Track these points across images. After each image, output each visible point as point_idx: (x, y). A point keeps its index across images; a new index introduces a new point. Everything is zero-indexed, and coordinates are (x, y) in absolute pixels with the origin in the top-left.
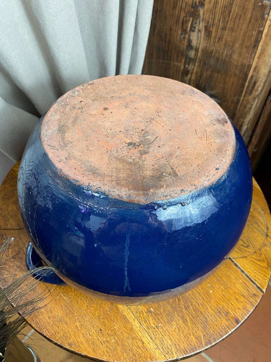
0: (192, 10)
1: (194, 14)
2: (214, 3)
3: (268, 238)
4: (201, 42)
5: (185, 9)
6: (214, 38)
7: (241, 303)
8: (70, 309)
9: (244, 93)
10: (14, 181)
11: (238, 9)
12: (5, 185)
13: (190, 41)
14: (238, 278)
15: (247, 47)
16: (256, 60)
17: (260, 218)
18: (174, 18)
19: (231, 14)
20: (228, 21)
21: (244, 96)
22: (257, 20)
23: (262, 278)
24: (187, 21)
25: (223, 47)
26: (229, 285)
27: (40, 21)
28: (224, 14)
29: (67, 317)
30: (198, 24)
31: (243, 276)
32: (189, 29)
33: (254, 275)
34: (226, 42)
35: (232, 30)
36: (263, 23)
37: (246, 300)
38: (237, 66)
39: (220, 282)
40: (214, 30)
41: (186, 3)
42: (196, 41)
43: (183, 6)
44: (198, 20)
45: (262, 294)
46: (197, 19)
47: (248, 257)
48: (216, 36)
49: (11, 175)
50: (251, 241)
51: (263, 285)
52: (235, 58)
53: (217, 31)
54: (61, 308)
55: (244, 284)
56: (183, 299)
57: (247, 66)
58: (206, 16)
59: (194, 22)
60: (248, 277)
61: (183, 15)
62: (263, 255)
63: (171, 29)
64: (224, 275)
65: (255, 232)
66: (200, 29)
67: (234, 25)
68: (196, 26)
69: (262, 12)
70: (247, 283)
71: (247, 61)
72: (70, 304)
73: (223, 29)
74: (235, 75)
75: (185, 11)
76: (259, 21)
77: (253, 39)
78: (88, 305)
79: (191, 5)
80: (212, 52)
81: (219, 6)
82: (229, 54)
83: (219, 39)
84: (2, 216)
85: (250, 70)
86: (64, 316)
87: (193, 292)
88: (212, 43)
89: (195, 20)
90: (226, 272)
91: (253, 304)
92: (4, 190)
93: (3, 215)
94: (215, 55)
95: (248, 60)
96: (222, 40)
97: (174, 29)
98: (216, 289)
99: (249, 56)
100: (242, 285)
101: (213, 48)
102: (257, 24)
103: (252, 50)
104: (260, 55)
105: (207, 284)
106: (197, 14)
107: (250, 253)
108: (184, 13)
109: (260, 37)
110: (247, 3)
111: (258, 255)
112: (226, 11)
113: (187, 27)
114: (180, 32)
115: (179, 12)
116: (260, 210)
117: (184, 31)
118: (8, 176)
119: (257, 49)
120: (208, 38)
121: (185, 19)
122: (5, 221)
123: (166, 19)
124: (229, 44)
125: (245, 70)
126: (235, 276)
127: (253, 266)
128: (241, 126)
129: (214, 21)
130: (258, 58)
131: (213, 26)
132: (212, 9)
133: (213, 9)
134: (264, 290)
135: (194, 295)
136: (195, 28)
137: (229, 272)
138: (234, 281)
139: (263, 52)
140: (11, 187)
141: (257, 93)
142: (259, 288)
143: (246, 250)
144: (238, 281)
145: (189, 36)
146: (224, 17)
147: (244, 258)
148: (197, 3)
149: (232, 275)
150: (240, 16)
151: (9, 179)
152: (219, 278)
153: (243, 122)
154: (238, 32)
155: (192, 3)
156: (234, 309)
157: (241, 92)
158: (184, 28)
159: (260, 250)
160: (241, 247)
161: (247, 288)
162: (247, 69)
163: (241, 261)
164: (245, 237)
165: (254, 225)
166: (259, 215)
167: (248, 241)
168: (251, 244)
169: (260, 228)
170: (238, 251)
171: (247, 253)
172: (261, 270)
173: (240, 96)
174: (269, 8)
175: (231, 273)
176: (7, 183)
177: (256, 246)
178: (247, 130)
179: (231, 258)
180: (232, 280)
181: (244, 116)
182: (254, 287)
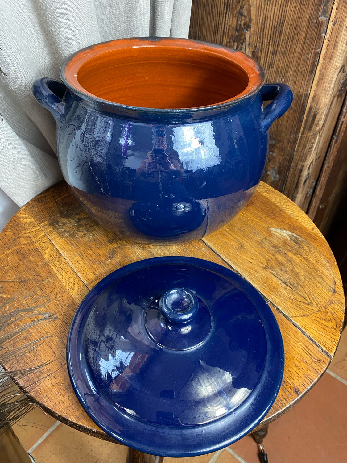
0: (237, 34)
1: (239, 39)
2: (262, 24)
3: (336, 294)
5: (228, 32)
7: (302, 370)
9: (302, 129)
10: (18, 229)
11: (289, 28)
12: (5, 233)
14: (298, 341)
15: (303, 73)
16: (314, 88)
17: (325, 271)
19: (282, 35)
20: (278, 44)
21: (303, 133)
23: (329, 340)
25: (274, 75)
28: (274, 36)
30: (243, 49)
31: (304, 339)
33: (318, 337)
34: (277, 68)
35: (284, 54)
36: (319, 44)
37: (308, 367)
40: (263, 55)
41: (230, 26)
43: (225, 30)
44: (244, 45)
45: (329, 359)
46: (242, 44)
47: (310, 315)
48: (266, 63)
49: (14, 222)
50: (314, 297)
51: (330, 349)
53: (266, 56)
55: (305, 348)
57: (303, 96)
58: (253, 40)
60: (310, 339)
62: (330, 314)
65: (319, 288)
67: (286, 48)
69: (318, 31)
70: (310, 347)
71: (303, 90)
73: (273, 54)
75: (228, 36)
76: (316, 41)
77: (309, 63)
79: (235, 27)
81: (268, 28)
83: (269, 66)
85: (307, 100)
89: (240, 46)
91: (318, 371)
95: (305, 89)
96: (273, 67)
99: (306, 83)
100: (303, 349)
102: (313, 45)
103: (309, 76)
104: (318, 81)
106: (242, 38)
107: (313, 311)
108: (227, 39)
109: (318, 60)
110: (300, 21)
112: (276, 33)
115: (221, 37)
116: (324, 262)
119: (315, 75)
124: (281, 70)
126: (294, 337)
128: (301, 171)
129: (262, 45)
130: (316, 85)
131: (261, 51)
132: (259, 31)
133: (261, 31)
134: (332, 355)
137: (286, 333)
138: (292, 343)
139: (322, 78)
141: (318, 128)
142: (325, 352)
143: (307, 308)
144: (297, 344)
146: (274, 39)
147: (305, 317)
148: (242, 26)
149: (290, 337)
150: (293, 37)
151: (11, 226)
153: (303, 166)
154: (292, 56)
155: (237, 26)
156: (293, 377)
157: (299, 128)
159: (326, 308)
160: (301, 304)
161: (310, 352)
162: (304, 100)
163: (301, 320)
164: (306, 293)
165: (317, 279)
166: (323, 268)
167: (310, 298)
168: (314, 300)
169: (325, 282)
170: (298, 309)
171: (309, 312)
172: (328, 330)
173: (297, 133)
174: (325, 25)
175: (289, 335)
176: (8, 230)
177: (320, 303)
178: (309, 176)
179: (288, 316)
180: (289, 342)
181: (303, 158)
182: (318, 351)
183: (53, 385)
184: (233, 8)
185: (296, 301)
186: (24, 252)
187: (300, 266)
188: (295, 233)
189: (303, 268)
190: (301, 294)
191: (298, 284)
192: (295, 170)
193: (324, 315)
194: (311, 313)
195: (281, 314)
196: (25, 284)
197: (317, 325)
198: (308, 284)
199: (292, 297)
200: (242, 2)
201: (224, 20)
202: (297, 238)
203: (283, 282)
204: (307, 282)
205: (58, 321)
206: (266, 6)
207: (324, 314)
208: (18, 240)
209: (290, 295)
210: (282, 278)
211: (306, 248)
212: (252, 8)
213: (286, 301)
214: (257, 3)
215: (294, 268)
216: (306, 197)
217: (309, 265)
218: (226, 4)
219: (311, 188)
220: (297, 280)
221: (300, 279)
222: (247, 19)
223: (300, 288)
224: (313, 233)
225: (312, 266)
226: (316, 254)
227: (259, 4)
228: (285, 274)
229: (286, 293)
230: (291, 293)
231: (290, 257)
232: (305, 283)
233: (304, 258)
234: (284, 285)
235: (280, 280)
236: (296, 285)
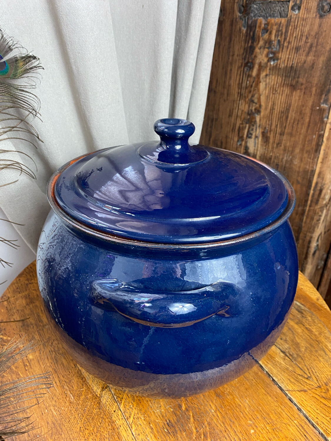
0: (249, 117)
1: (251, 121)
2: (270, 110)
4: (259, 149)
5: (241, 116)
6: (272, 143)
8: (58, 428)
9: (309, 202)
10: (32, 275)
11: (295, 113)
12: (20, 278)
13: (246, 148)
14: (293, 418)
15: (308, 152)
16: (319, 165)
17: (328, 344)
18: (230, 126)
19: (289, 119)
20: (285, 126)
21: (310, 206)
22: (316, 124)
23: (328, 422)
24: (244, 128)
25: (282, 152)
26: (278, 426)
27: (87, 113)
28: (281, 120)
29: (51, 438)
30: (254, 130)
31: (300, 417)
32: (245, 136)
33: (316, 416)
34: (285, 147)
35: (291, 135)
36: (322, 127)
38: (299, 172)
39: (266, 420)
40: (272, 135)
41: (242, 111)
42: (254, 148)
43: (239, 114)
44: (255, 127)
46: (253, 126)
47: (308, 391)
48: (274, 142)
49: (30, 269)
50: (314, 371)
51: (328, 432)
52: (296, 163)
53: (274, 136)
54: (47, 425)
55: (301, 428)
56: (211, 436)
57: (310, 171)
58: (263, 122)
59: (251, 129)
60: (307, 418)
61: (239, 122)
62: (330, 393)
63: (227, 137)
64: (273, 412)
65: (320, 361)
66: (257, 135)
67: (292, 130)
68: (253, 132)
69: (321, 116)
70: (305, 427)
71: (309, 166)
72: (59, 422)
73: (281, 134)
74: (298, 182)
75: (241, 119)
76: (319, 125)
77: (314, 143)
78: (82, 426)
80: (270, 159)
81: (276, 112)
82: (289, 159)
83: (278, 144)
84: (7, 310)
85: (314, 176)
86: (48, 435)
87: (226, 428)
88: (270, 149)
89: (252, 127)
90: (276, 408)
92: (18, 283)
93: (9, 308)
94: (274, 162)
95: (311, 165)
96: (281, 146)
97: (230, 137)
98: (259, 429)
99: (311, 161)
100: (298, 429)
101: (271, 154)
102: (317, 128)
103: (314, 154)
104: (323, 159)
105: (248, 421)
106: (253, 120)
107: (312, 387)
108: (241, 120)
109: (321, 141)
110: (304, 108)
111: (324, 391)
112: (283, 117)
113: (244, 134)
114: (236, 139)
115: (235, 119)
116: (328, 334)
117: (241, 138)
118: (27, 269)
119: (319, 153)
120: (265, 144)
121: (241, 126)
122: (9, 315)
123: (221, 127)
124: (288, 148)
125: (309, 177)
126: (289, 414)
127: (315, 404)
128: (310, 242)
129: (271, 126)
130: (321, 162)
131: (270, 131)
132: (268, 115)
135: (228, 433)
136: (251, 134)
137: (280, 408)
138: (286, 421)
139: (326, 156)
140: (26, 280)
141: (324, 202)
142: (322, 435)
143: (306, 382)
144: (292, 422)
145: (246, 142)
146: (281, 122)
147: (303, 392)
148: (253, 111)
149: (284, 413)
150: (298, 121)
151: (27, 272)
152: (265, 414)
153: (311, 237)
154: (297, 136)
155: (248, 111)
157: (306, 201)
158: (241, 135)
159: (327, 385)
160: (300, 378)
161: (305, 434)
162: (310, 175)
163: (297, 395)
164: (306, 366)
165: (319, 352)
166: (326, 340)
167: (310, 372)
168: (314, 375)
169: (327, 356)
170: (295, 382)
171: (308, 387)
172: (327, 411)
173: (305, 205)
174: (327, 111)
175: (283, 410)
176: (23, 276)
177: (320, 378)
178: (318, 248)
179: (284, 389)
180: (283, 419)
181: (312, 229)
182: (315, 433)
183: (29, 436)
184: (245, 97)
185: (294, 373)
186: (32, 297)
187: (301, 336)
188: (299, 302)
189: (305, 339)
190: (300, 366)
191: (298, 355)
192: (304, 241)
193: (324, 393)
194: (310, 388)
195: (276, 387)
196: (27, 328)
197: (315, 403)
198: (309, 357)
199: (291, 369)
200: (253, 92)
201: (238, 105)
202: (300, 307)
203: (282, 351)
204: (307, 354)
205: (49, 369)
206: (274, 95)
207: (325, 391)
208: (29, 285)
209: (288, 366)
210: (281, 348)
211: (310, 318)
212: (261, 97)
213: (283, 372)
214: (265, 93)
215: (295, 337)
216: (317, 269)
217: (312, 336)
218: (240, 93)
219: (321, 260)
220: (297, 350)
221: (300, 350)
222: (258, 106)
223: (300, 359)
224: (317, 303)
225: (313, 337)
226: (319, 325)
227: (268, 94)
228: (285, 343)
229: (284, 364)
230: (289, 364)
231: (292, 326)
232: (305, 356)
233: (306, 328)
234: (282, 354)
235: (279, 348)
236: (295, 356)
